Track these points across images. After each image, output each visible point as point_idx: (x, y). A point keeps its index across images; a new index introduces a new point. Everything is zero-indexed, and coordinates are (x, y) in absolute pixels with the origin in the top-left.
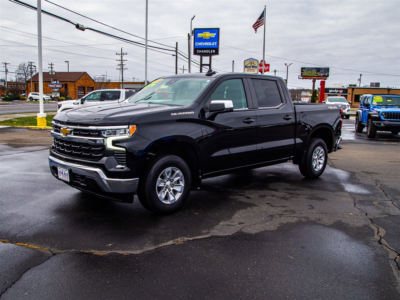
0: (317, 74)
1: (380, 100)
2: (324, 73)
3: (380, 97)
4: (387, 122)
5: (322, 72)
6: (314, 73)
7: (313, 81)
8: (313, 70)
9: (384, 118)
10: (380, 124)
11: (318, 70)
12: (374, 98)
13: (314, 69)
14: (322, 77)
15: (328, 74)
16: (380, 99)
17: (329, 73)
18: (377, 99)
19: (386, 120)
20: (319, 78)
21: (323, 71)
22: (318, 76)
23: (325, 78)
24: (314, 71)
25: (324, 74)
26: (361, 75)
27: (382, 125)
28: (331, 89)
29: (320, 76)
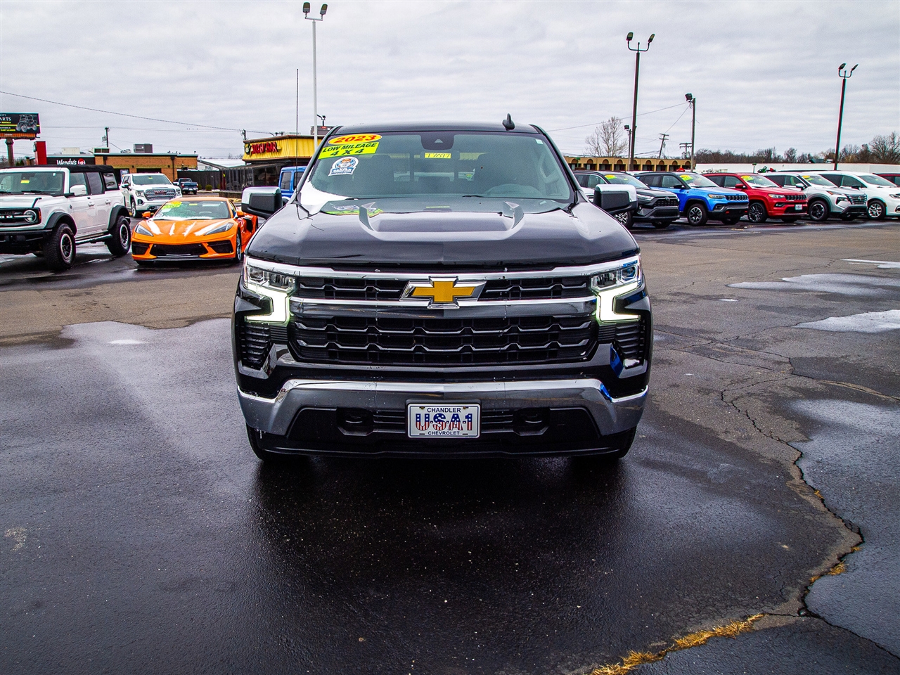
0: (12, 128)
2: (28, 126)
5: (23, 124)
6: (7, 124)
7: (7, 143)
8: (4, 119)
11: (15, 118)
13: (5, 117)
14: (25, 133)
15: (38, 128)
17: (40, 125)
20: (20, 135)
21: (26, 120)
22: (17, 132)
23: (32, 136)
24: (6, 121)
25: (29, 128)
26: (107, 129)
28: (60, 159)
29: (21, 132)
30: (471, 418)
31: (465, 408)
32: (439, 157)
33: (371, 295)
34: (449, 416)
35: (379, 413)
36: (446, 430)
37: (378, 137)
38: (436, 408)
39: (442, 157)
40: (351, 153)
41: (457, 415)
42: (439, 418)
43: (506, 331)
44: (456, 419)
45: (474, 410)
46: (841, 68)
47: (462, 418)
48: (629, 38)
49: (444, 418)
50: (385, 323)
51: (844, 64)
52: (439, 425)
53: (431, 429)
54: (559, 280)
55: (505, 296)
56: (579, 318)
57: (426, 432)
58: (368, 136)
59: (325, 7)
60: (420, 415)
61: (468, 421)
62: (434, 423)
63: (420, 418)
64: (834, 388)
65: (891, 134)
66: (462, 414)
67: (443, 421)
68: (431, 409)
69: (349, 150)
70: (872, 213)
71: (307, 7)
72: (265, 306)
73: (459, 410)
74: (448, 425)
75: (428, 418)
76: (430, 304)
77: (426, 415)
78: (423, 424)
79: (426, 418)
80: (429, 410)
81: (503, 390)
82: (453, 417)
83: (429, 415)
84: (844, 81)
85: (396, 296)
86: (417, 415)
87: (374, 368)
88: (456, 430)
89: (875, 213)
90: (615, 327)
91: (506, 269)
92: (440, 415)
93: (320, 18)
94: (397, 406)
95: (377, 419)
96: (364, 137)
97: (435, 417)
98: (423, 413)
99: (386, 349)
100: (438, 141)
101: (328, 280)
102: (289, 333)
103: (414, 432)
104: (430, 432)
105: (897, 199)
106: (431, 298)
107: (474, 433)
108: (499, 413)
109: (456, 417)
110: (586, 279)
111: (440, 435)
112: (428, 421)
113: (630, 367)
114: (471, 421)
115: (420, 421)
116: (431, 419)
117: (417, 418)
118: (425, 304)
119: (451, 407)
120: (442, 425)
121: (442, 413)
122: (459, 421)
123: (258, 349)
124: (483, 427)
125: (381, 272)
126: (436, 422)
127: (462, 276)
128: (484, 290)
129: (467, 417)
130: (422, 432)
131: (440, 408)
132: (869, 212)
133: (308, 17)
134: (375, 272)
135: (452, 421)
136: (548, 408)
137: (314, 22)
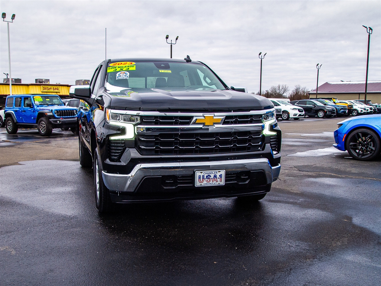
1: (40, 100)
3: (39, 96)
4: (62, 119)
9: (57, 116)
10: (56, 121)
12: (34, 97)
16: (40, 98)
18: (38, 98)
19: (61, 118)
27: (58, 122)
30: (221, 176)
31: (219, 172)
32: (166, 72)
33: (176, 123)
34: (212, 176)
35: (181, 177)
36: (211, 182)
37: (134, 63)
38: (207, 172)
39: (167, 72)
40: (124, 70)
41: (216, 175)
42: (209, 177)
43: (233, 138)
44: (215, 177)
45: (223, 172)
46: (260, 54)
47: (218, 176)
48: (167, 38)
49: (211, 177)
50: (182, 136)
51: (261, 53)
52: (208, 180)
53: (205, 182)
54: (251, 116)
55: (232, 123)
56: (259, 132)
57: (203, 184)
58: (128, 62)
59: (14, 16)
60: (200, 176)
61: (220, 178)
62: (206, 179)
63: (200, 177)
64: (319, 174)
65: (278, 85)
66: (218, 175)
67: (210, 178)
68: (205, 173)
69: (122, 68)
70: (284, 117)
71: (4, 15)
72: (122, 131)
73: (217, 173)
74: (212, 180)
75: (204, 177)
76: (203, 126)
77: (203, 176)
78: (201, 180)
79: (203, 177)
80: (204, 173)
81: (233, 163)
82: (214, 176)
83: (204, 176)
84: (261, 60)
85: (188, 123)
86: (199, 176)
87: (179, 156)
88: (215, 182)
89: (285, 117)
90: (270, 137)
91: (232, 111)
92: (209, 175)
93: (11, 21)
94: (190, 173)
95: (179, 180)
96: (126, 63)
97: (207, 177)
98: (202, 175)
99: (183, 148)
100: (162, 65)
101: (156, 117)
102: (135, 143)
103: (198, 184)
104: (205, 183)
105: (293, 111)
106: (204, 124)
107: (223, 183)
108: (231, 174)
109: (215, 176)
110: (261, 116)
111: (209, 185)
112: (204, 179)
113: (275, 154)
114: (221, 178)
115: (200, 179)
116: (205, 177)
117: (199, 177)
118: (201, 126)
119: (213, 171)
120: (210, 180)
121: (210, 174)
122: (217, 178)
123: (117, 152)
124: (226, 181)
125: (181, 112)
126: (207, 179)
127: (216, 114)
128: (225, 120)
129: (220, 176)
130: (201, 184)
131: (209, 172)
132: (283, 116)
133: (5, 20)
134: (178, 112)
135: (213, 178)
136: (250, 171)
137: (8, 24)
